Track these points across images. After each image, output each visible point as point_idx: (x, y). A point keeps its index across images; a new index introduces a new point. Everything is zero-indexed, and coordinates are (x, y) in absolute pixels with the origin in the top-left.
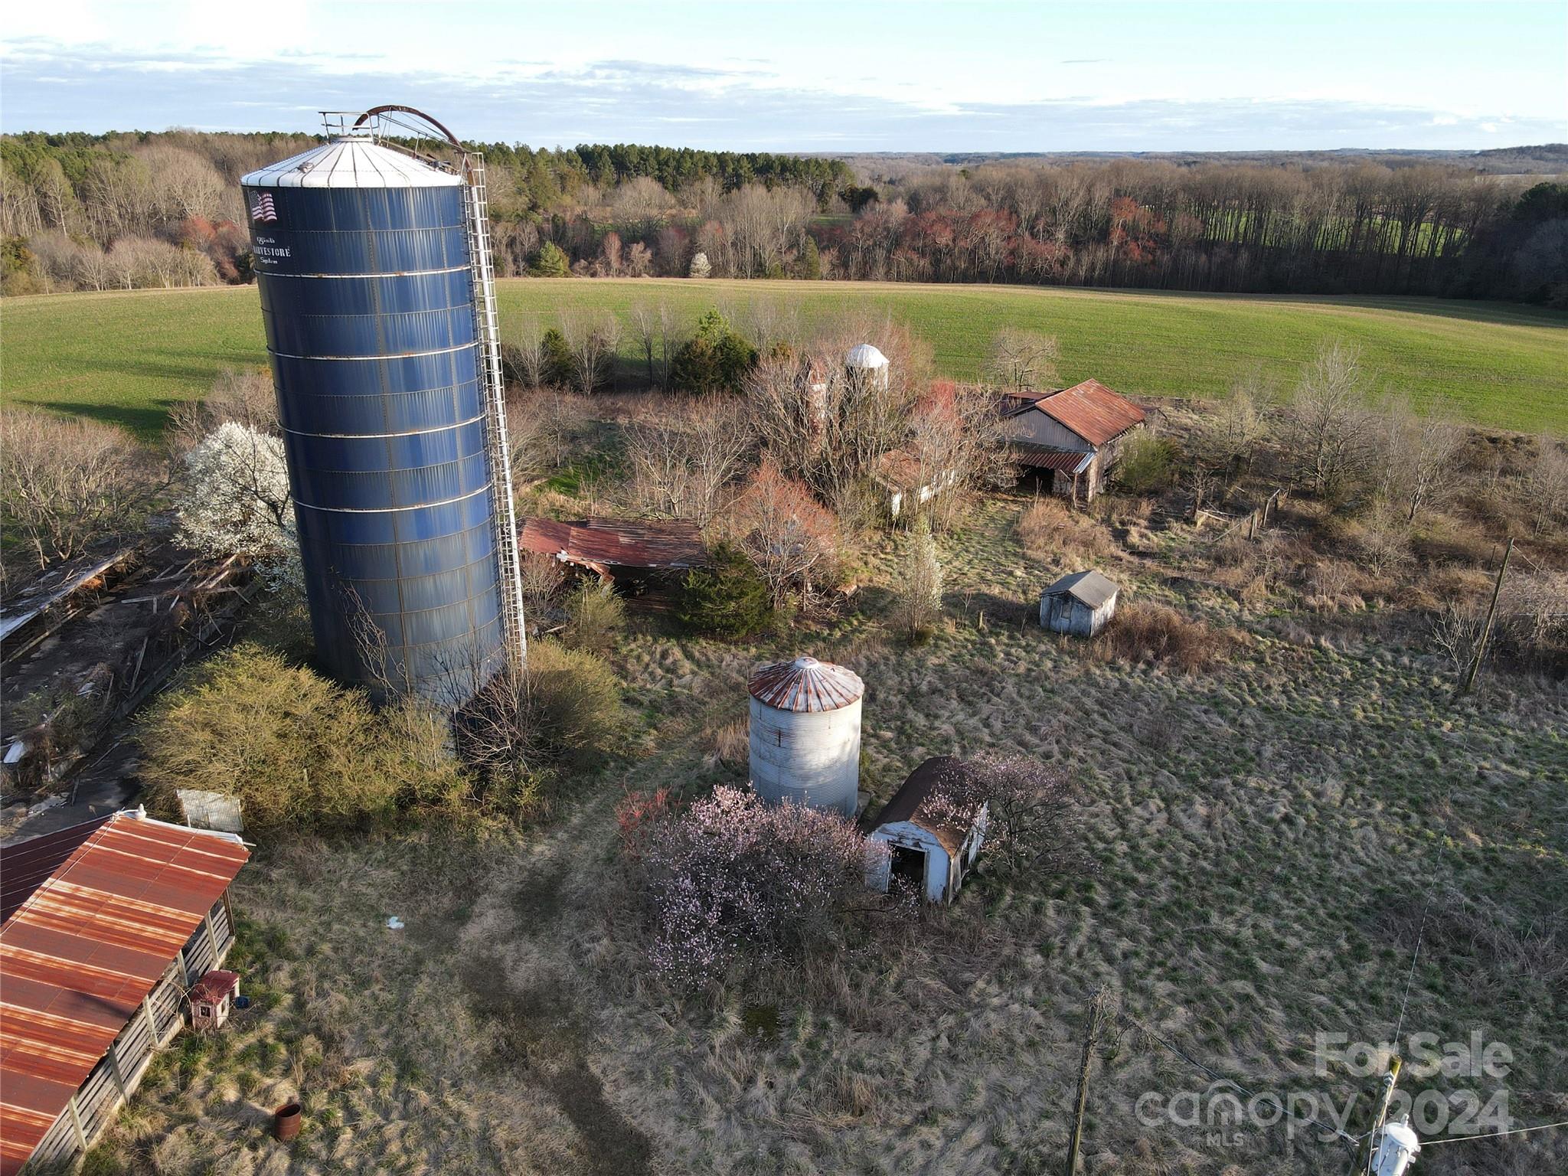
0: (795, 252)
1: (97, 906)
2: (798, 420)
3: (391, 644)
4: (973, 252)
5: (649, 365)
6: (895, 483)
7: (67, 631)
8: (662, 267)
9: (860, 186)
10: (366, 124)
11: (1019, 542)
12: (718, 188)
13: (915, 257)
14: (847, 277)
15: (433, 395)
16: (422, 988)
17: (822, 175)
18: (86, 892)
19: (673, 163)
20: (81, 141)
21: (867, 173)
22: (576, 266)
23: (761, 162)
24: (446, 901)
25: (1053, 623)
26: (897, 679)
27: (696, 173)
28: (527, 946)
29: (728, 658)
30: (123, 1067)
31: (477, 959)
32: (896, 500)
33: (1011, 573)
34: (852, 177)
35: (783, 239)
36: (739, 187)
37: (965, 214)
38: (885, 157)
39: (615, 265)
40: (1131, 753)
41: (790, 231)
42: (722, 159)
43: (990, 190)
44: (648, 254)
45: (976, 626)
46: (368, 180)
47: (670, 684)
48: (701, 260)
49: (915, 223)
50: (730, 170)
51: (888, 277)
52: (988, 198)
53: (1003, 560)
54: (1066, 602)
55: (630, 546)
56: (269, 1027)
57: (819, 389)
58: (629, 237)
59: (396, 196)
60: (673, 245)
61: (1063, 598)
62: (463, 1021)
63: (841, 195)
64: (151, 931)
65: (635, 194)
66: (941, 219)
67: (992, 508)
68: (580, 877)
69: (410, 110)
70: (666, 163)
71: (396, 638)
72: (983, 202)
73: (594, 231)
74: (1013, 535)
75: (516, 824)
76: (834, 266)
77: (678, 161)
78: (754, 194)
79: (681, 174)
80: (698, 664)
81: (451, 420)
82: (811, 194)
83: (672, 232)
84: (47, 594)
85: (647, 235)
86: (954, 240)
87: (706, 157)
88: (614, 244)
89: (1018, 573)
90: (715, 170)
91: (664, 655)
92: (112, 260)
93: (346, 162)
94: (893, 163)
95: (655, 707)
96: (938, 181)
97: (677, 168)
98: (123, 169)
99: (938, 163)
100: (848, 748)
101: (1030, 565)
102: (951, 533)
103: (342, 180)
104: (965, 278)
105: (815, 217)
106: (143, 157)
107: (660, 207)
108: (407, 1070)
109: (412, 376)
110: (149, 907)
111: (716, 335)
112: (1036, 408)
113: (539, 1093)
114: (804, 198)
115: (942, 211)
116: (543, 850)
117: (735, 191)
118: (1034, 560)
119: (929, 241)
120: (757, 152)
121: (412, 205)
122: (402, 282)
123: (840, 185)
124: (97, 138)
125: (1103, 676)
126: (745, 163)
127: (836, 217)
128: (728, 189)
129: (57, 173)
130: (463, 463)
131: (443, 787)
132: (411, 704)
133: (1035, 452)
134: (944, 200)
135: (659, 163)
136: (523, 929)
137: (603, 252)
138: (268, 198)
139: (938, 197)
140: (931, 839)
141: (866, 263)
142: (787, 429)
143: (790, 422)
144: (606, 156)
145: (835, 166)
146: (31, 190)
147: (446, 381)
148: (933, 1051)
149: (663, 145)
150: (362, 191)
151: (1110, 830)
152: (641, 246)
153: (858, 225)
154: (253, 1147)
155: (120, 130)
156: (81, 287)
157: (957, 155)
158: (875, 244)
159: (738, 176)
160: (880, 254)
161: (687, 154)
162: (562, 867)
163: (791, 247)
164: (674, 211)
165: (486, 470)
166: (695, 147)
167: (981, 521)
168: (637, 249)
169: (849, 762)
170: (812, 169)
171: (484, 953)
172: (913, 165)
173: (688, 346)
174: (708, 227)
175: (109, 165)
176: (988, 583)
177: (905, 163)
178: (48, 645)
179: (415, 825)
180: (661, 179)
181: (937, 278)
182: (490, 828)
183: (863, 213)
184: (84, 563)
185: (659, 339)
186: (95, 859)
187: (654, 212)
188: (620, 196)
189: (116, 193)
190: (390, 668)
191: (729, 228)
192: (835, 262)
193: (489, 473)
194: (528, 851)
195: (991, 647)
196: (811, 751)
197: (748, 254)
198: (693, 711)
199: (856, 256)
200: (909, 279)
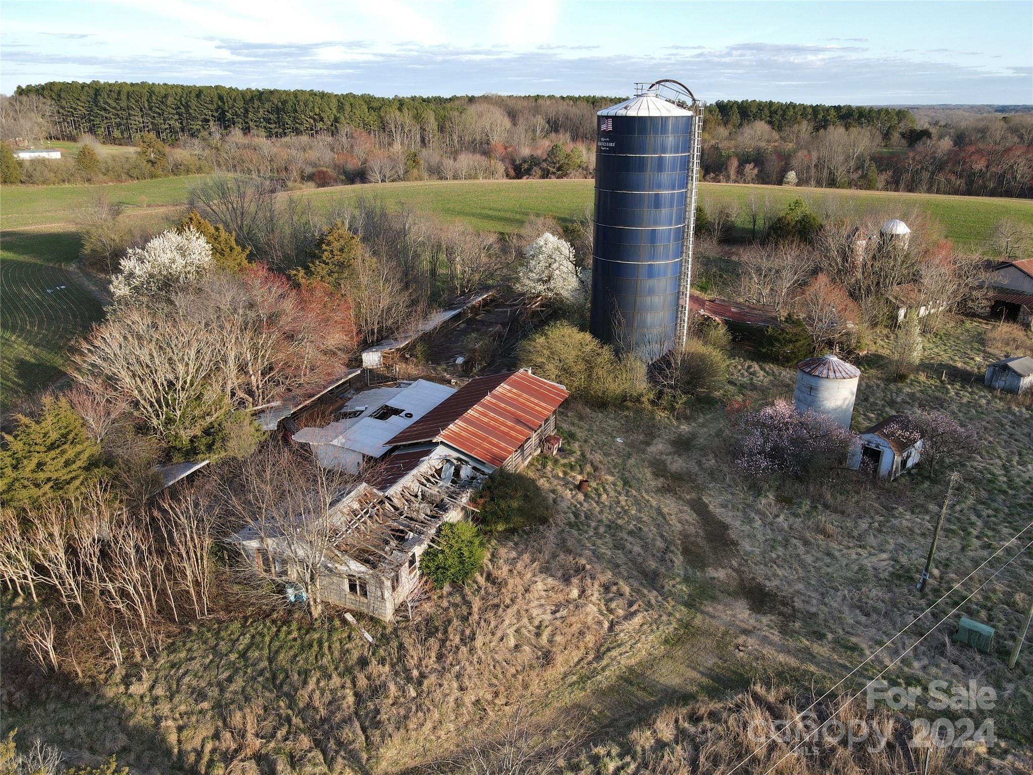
0: (860, 172)
1: (519, 396)
2: (845, 259)
3: (627, 326)
4: (1003, 176)
5: (753, 232)
6: (903, 302)
7: (469, 322)
8: (763, 178)
9: (918, 128)
10: (654, 88)
11: (983, 344)
12: (810, 129)
13: (953, 178)
14: (896, 190)
15: (664, 211)
16: (632, 461)
17: (889, 120)
18: (514, 391)
19: (780, 112)
20: (439, 101)
21: (928, 119)
22: (708, 177)
23: (844, 111)
24: (641, 437)
25: (993, 383)
26: (882, 394)
27: (796, 119)
28: (676, 457)
29: (784, 373)
30: (527, 452)
31: (655, 458)
32: (902, 312)
33: (972, 359)
34: (913, 122)
35: (852, 163)
36: (825, 127)
37: (1000, 148)
38: (945, 108)
39: (733, 177)
40: (1025, 445)
41: (858, 158)
42: (816, 109)
43: (1023, 131)
44: (756, 171)
45: (940, 378)
46: (654, 113)
47: (752, 379)
48: (792, 175)
49: (957, 154)
50: (820, 117)
51: (929, 191)
52: (1021, 137)
53: (969, 352)
54: (1004, 371)
55: (736, 313)
56: (573, 459)
57: (861, 244)
58: (744, 160)
59: (664, 120)
60: (773, 165)
61: (1003, 368)
62: (649, 475)
63: (903, 135)
64: (537, 408)
65: (752, 132)
66: (979, 151)
67: (968, 324)
68: (702, 440)
69: (674, 82)
70: (776, 112)
71: (630, 324)
72: (1016, 139)
73: (722, 156)
74: (981, 340)
75: (673, 416)
76: (888, 183)
77: (784, 111)
78: (836, 133)
79: (785, 119)
80: (768, 373)
81: (670, 224)
82: (878, 132)
83: (774, 157)
84: (465, 303)
85: (757, 159)
86: (987, 167)
87: (804, 108)
88: (735, 163)
89: (978, 359)
90: (809, 117)
91: (749, 367)
92: (457, 165)
93: (644, 105)
94: (950, 112)
95: (742, 386)
96: (981, 125)
97: (783, 116)
98: (464, 116)
99: (989, 112)
100: (847, 402)
101: (987, 355)
102: (936, 335)
103: (643, 113)
104: (992, 194)
105: (879, 149)
106: (472, 109)
107: (769, 141)
108: (626, 483)
109: (657, 202)
110: (536, 401)
111: (798, 215)
112: (1012, 265)
113: (681, 502)
114: (873, 136)
115: (981, 145)
116: (685, 428)
117: (822, 130)
118: (991, 354)
119: (967, 166)
120: (842, 105)
121: (670, 123)
122: (661, 158)
123: (903, 127)
124: (447, 99)
125: (1020, 412)
126: (832, 112)
127: (898, 149)
128: (817, 129)
129: (432, 119)
130: (672, 245)
131: (641, 395)
132: (631, 356)
133: (1007, 294)
134: (984, 137)
135: (770, 112)
136: (675, 453)
137: (726, 168)
138: (610, 121)
139: (979, 135)
140: (886, 444)
141: (913, 181)
142: (837, 265)
143: (839, 260)
144: (735, 108)
145: (901, 114)
146: (418, 127)
147: (671, 206)
148: (870, 527)
149: (775, 100)
150: (651, 118)
151: (998, 472)
152: (751, 165)
153: (911, 155)
154: (571, 490)
155: (458, 95)
156: (441, 178)
157: (1007, 106)
158: (922, 168)
159: (826, 121)
160: (926, 175)
161: (792, 106)
162: (693, 436)
163: (857, 169)
164: (776, 144)
165: (680, 252)
166: (797, 101)
167: (959, 331)
168: (749, 167)
169: (846, 410)
170: (883, 115)
171: (658, 457)
172: (967, 114)
173: (779, 220)
174: (799, 154)
175: (456, 113)
176: (955, 361)
177: (961, 112)
178: (462, 326)
179: (628, 408)
180: (770, 123)
181: (969, 193)
182: (661, 415)
183: (916, 146)
184: (478, 293)
185: (761, 216)
186: (515, 381)
187: (763, 144)
188: (742, 133)
189: (457, 130)
190: (625, 337)
191: (814, 155)
192: (889, 179)
193: (682, 252)
194: (678, 427)
195: (947, 389)
196: (826, 399)
197: (825, 172)
198: (763, 391)
199: (906, 177)
200: (945, 193)
